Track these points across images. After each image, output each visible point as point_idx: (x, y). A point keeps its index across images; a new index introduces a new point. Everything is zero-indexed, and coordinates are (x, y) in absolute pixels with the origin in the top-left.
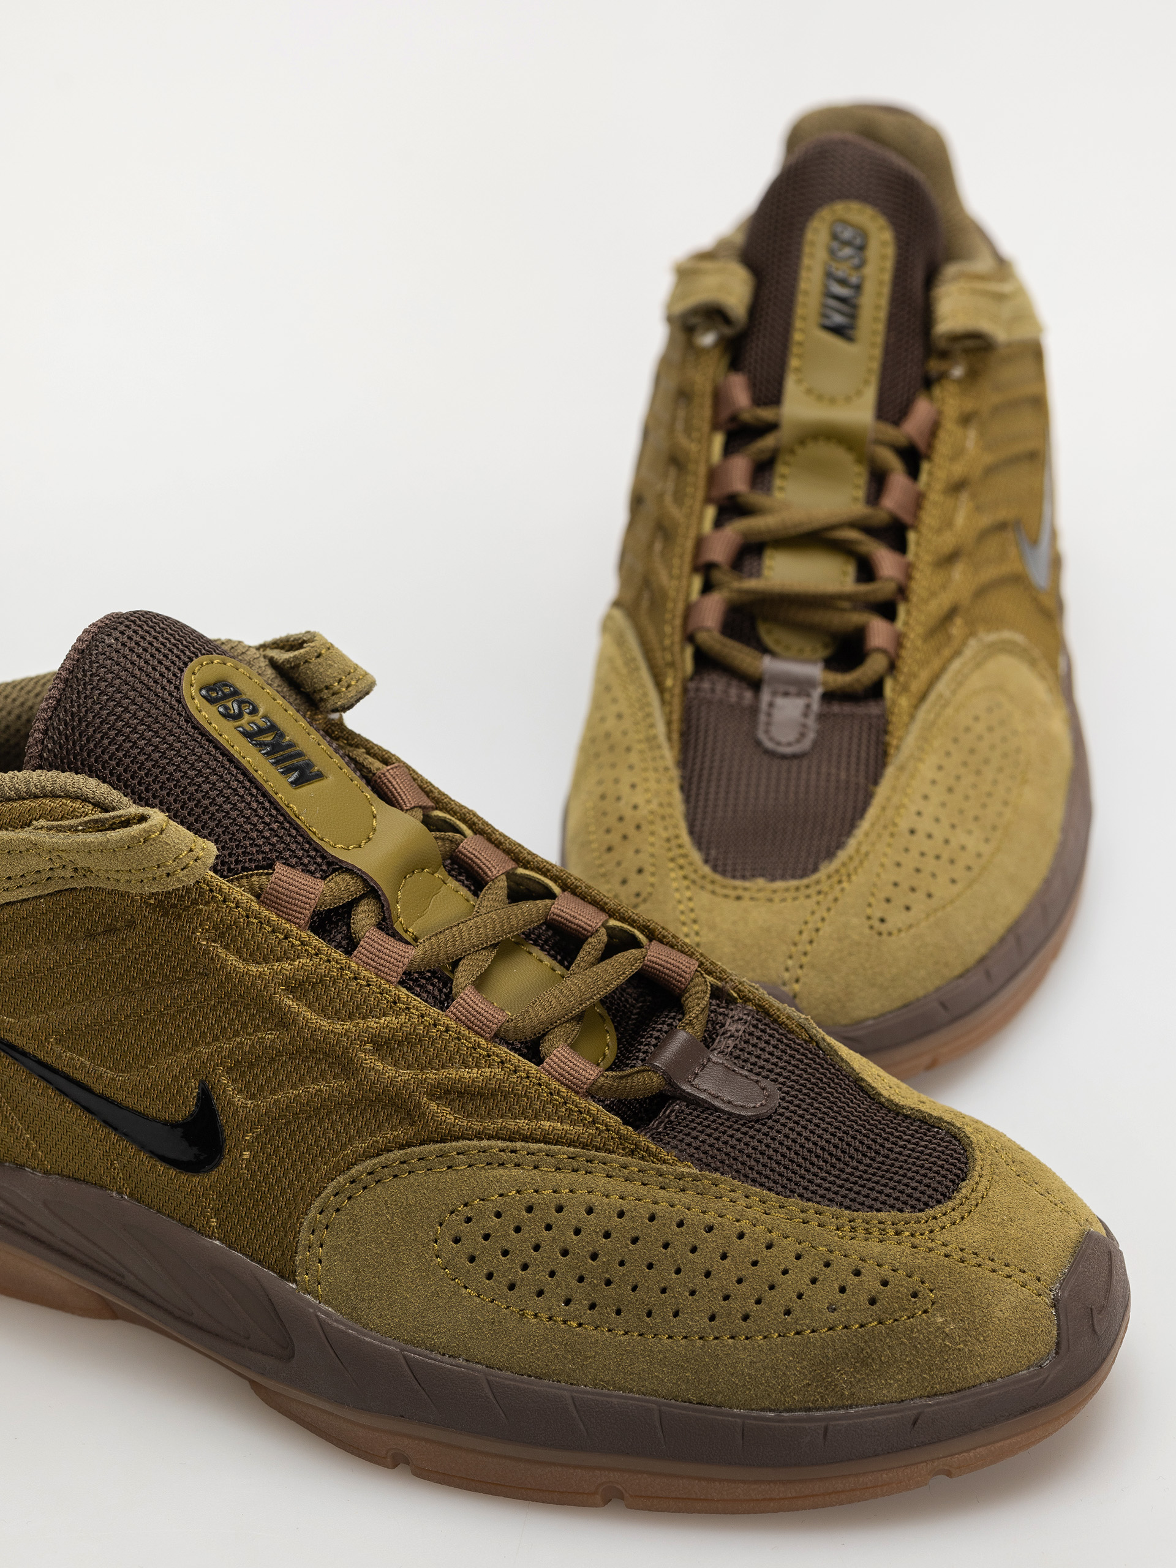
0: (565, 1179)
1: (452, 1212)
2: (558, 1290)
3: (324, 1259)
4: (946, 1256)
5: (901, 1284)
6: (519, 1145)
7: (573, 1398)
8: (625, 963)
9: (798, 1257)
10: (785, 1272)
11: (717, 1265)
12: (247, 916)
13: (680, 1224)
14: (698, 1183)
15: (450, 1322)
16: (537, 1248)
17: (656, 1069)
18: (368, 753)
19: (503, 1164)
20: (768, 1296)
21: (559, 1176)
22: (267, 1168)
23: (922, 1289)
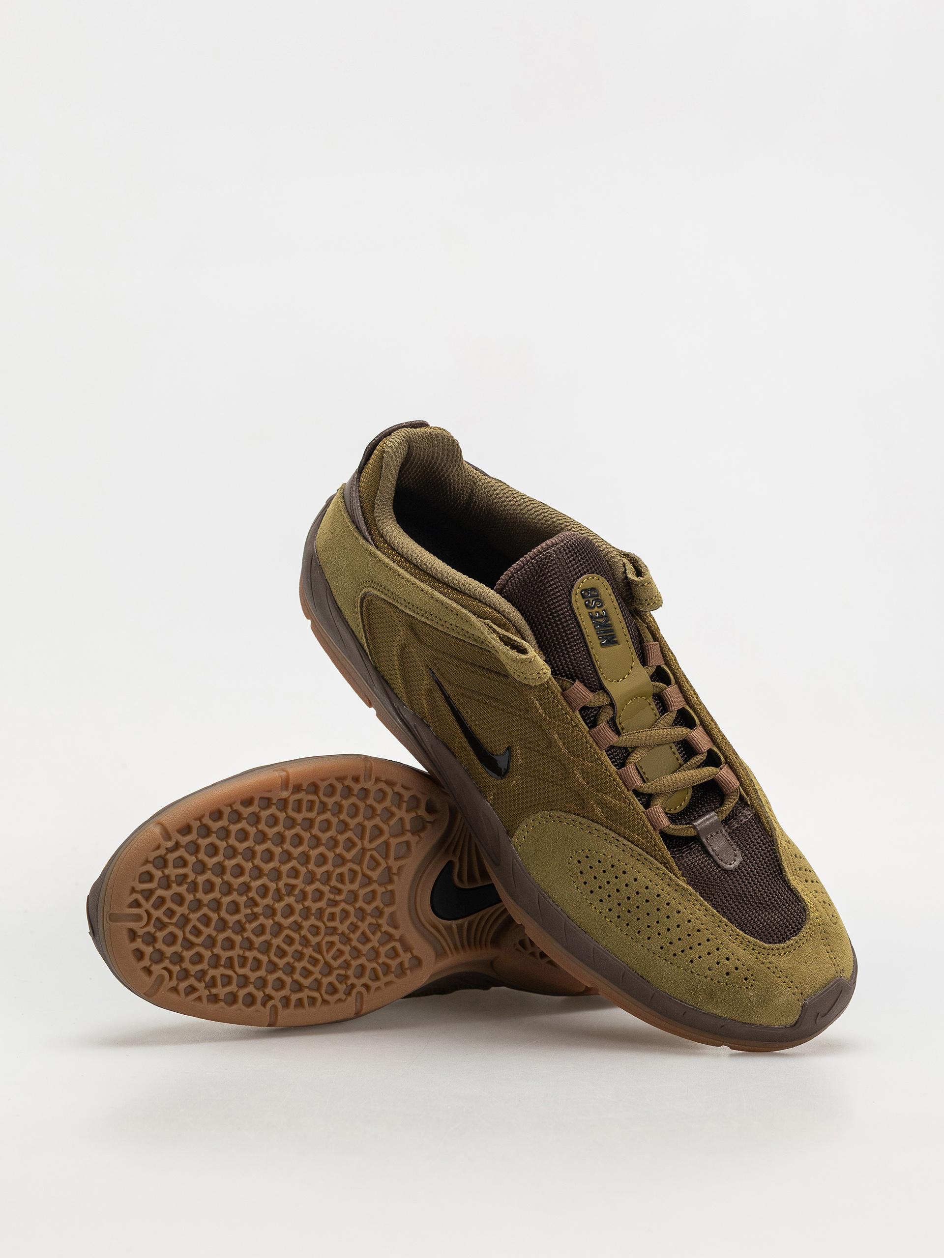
0: (633, 862)
1: (583, 850)
2: (609, 904)
3: (526, 838)
4: (768, 968)
5: (743, 972)
6: (620, 839)
7: (594, 948)
8: (708, 771)
9: (708, 940)
10: (699, 944)
11: (674, 928)
12: (554, 698)
13: (668, 904)
14: (684, 891)
15: (562, 892)
16: (608, 883)
17: (695, 828)
18: (647, 628)
19: (611, 842)
20: (688, 951)
21: (631, 859)
22: (520, 792)
23: (750, 977)
